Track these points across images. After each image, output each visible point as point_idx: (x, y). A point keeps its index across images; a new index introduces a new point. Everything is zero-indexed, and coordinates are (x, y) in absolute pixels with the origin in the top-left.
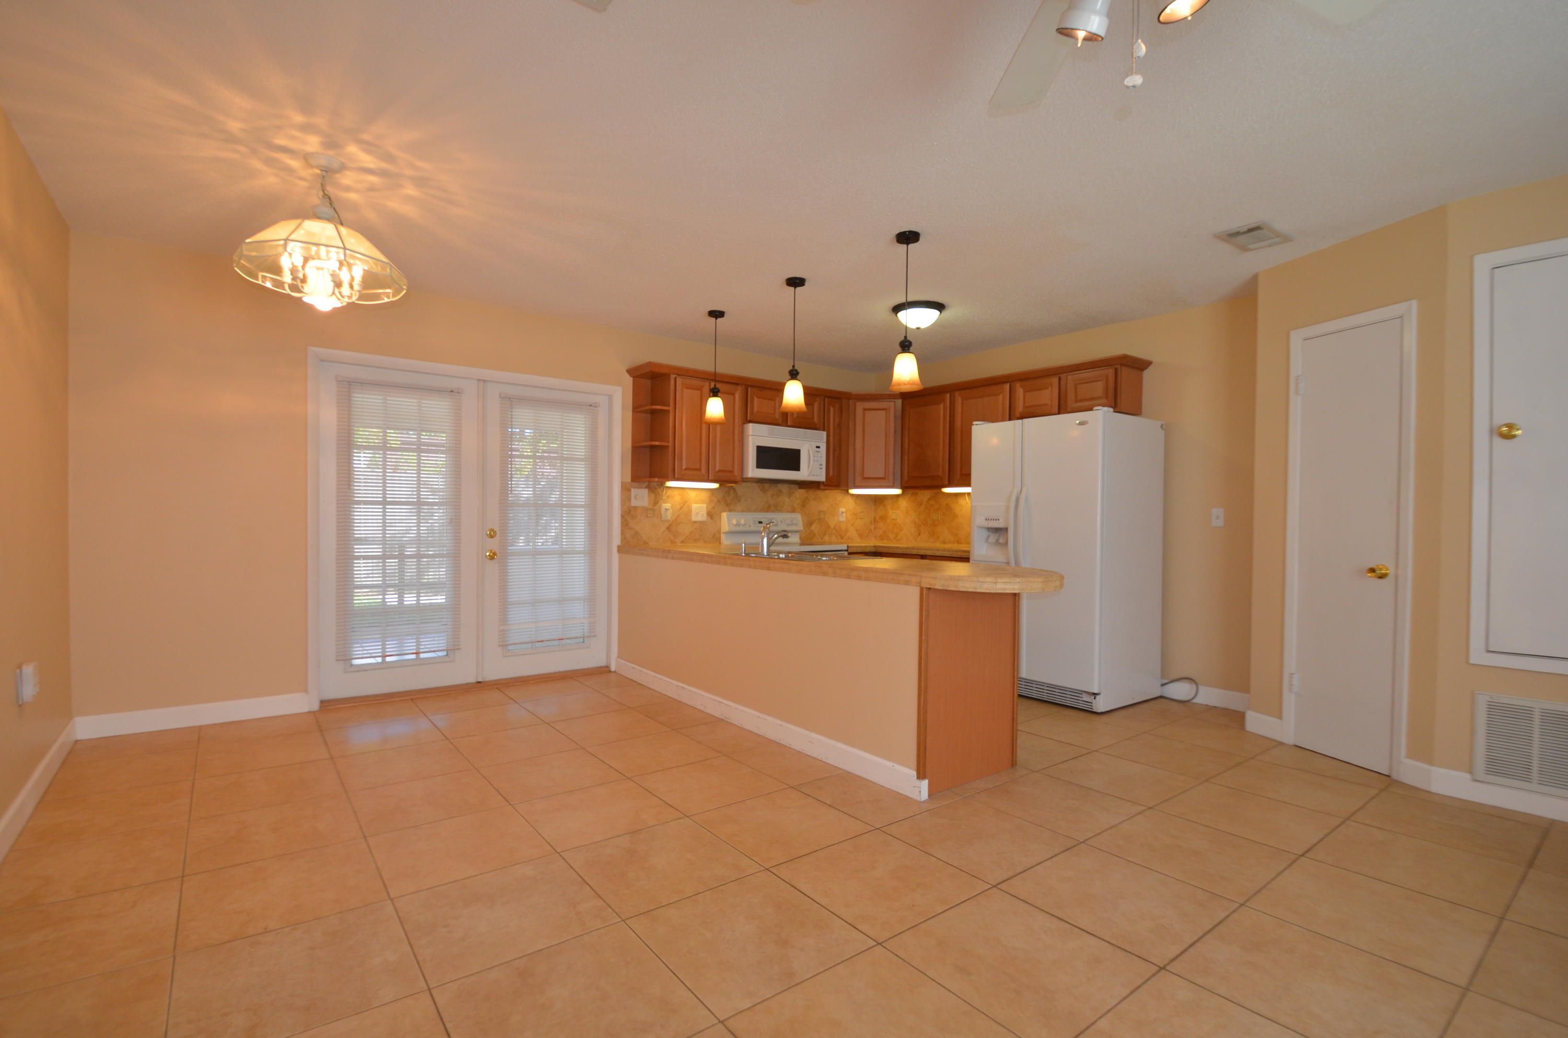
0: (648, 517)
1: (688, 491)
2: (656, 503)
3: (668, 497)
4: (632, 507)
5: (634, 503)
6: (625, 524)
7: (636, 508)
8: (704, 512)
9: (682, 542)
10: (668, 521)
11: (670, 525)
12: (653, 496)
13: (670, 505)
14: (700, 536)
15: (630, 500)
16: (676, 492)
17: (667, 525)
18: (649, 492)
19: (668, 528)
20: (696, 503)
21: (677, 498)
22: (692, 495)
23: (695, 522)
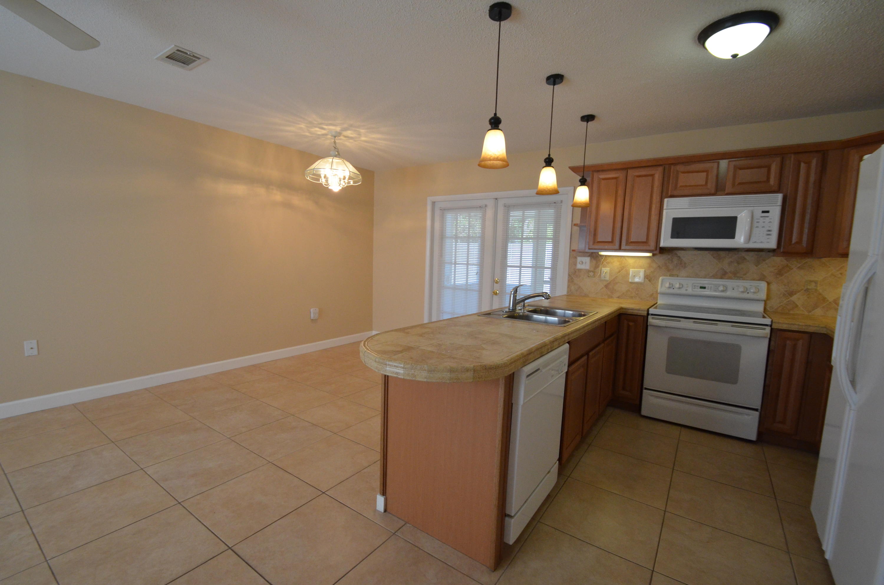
0: (589, 277)
1: (627, 259)
2: (597, 267)
3: (608, 263)
4: (577, 270)
5: (579, 266)
6: (571, 280)
7: (580, 270)
8: (642, 274)
9: (618, 297)
10: (606, 281)
11: (609, 284)
12: (594, 262)
13: (609, 269)
14: (637, 294)
15: (575, 265)
16: (615, 259)
17: (605, 283)
18: (591, 259)
19: (606, 286)
20: (634, 268)
21: (616, 264)
22: (631, 261)
23: (631, 283)
